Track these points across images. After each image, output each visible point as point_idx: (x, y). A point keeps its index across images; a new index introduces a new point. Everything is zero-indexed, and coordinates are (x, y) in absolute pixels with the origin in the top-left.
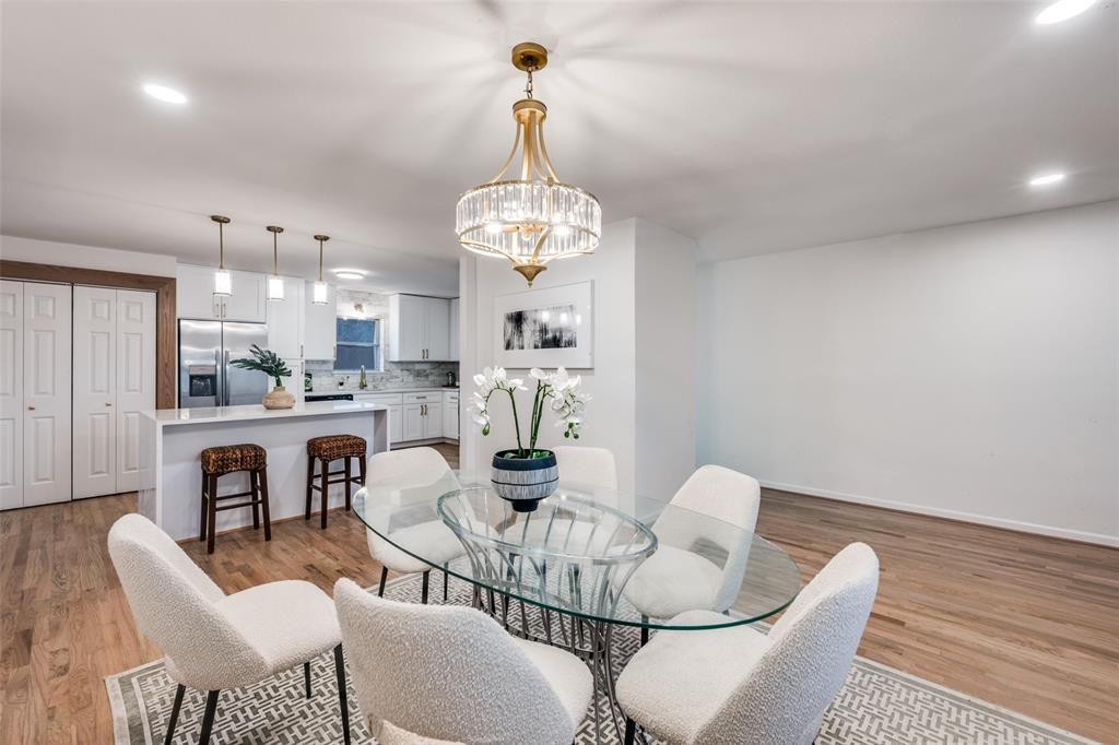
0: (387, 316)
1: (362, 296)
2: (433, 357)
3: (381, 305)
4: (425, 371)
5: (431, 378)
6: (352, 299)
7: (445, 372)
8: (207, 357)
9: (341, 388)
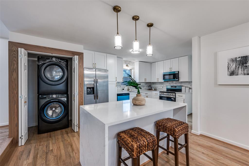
0: (134, 69)
1: (128, 62)
2: (147, 81)
3: (132, 65)
4: (143, 85)
5: (145, 87)
6: (125, 63)
7: (148, 85)
8: (91, 81)
9: (123, 91)
